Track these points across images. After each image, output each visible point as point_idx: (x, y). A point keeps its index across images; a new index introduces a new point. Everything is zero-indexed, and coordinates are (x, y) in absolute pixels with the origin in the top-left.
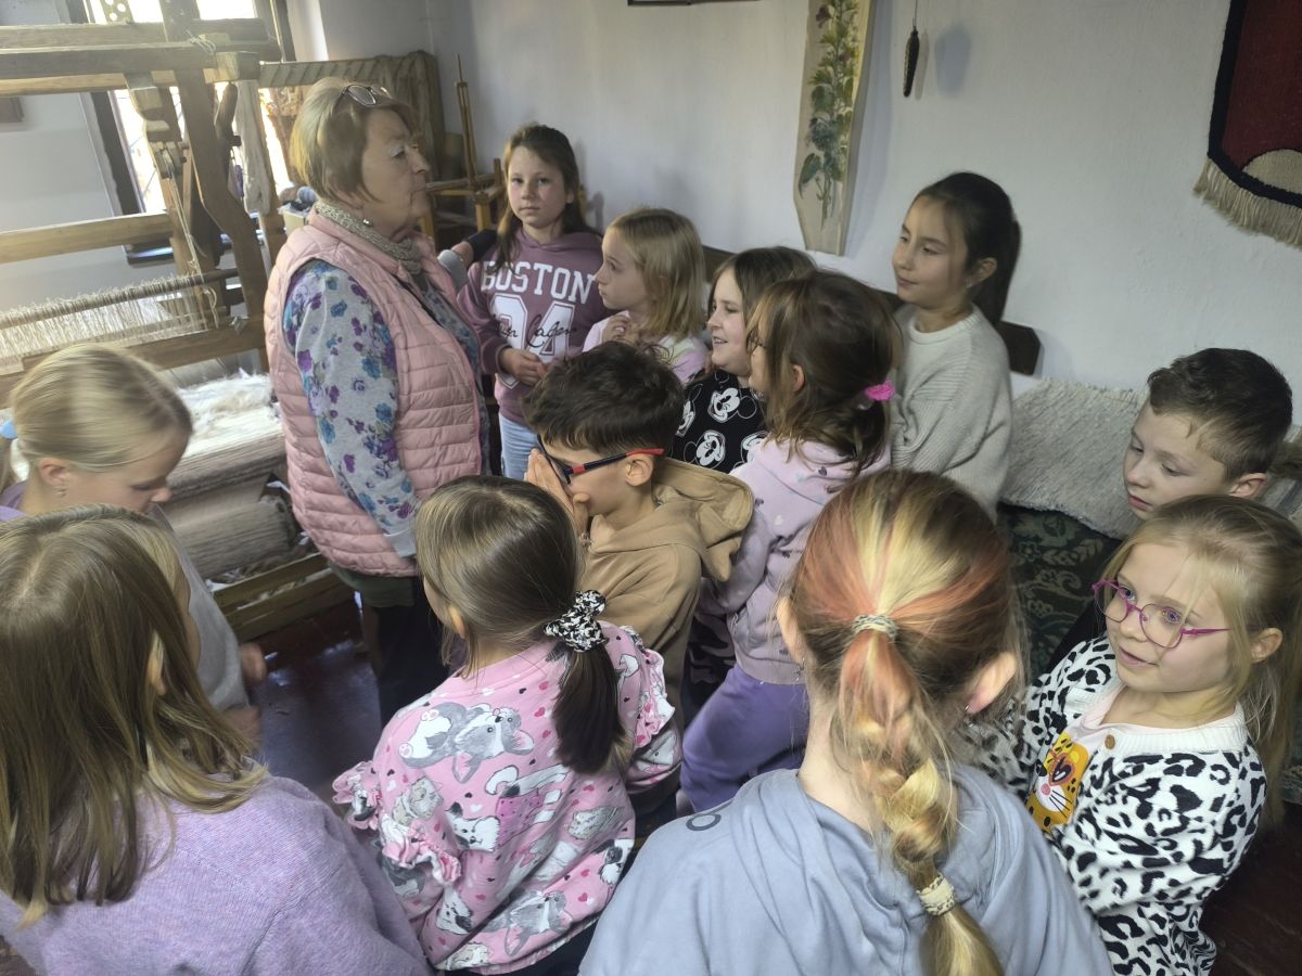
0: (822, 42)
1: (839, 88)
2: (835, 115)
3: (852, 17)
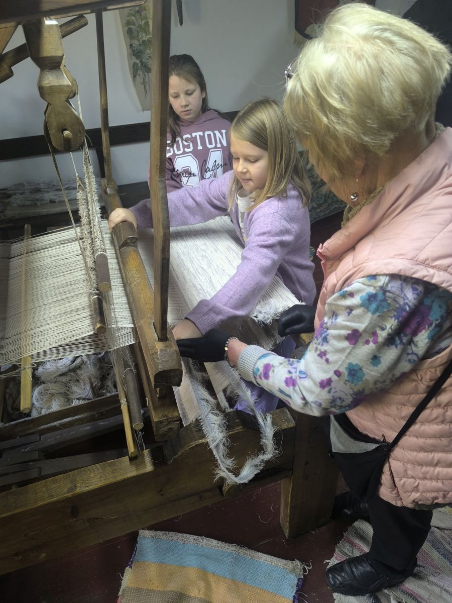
1: (140, 26)
2: (141, 41)
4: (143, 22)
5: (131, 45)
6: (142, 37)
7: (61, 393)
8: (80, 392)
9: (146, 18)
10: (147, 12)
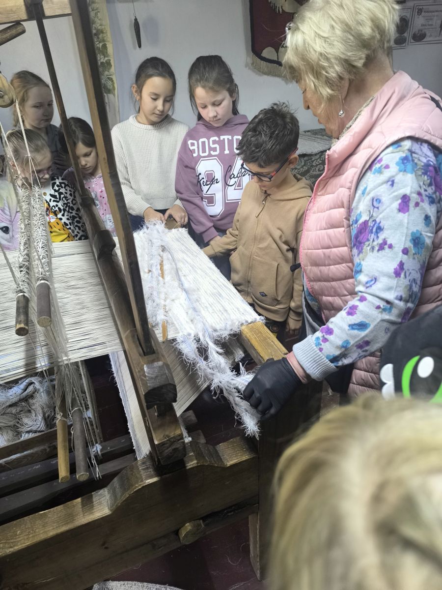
1: (98, 49)
3: (96, 14)
4: (101, 44)
6: (101, 59)
7: (9, 426)
8: (30, 423)
9: (104, 41)
10: (105, 35)
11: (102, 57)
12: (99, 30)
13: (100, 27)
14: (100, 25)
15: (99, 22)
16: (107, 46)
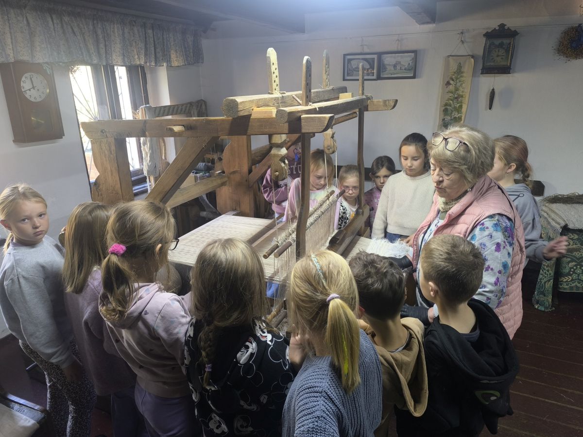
0: (447, 92)
1: (455, 108)
2: (453, 117)
3: (461, 85)
4: (458, 105)
5: (444, 119)
6: (455, 115)
9: (461, 102)
10: (464, 99)
11: (457, 113)
12: (460, 95)
13: (461, 93)
14: (463, 92)
15: (462, 89)
16: (463, 106)
